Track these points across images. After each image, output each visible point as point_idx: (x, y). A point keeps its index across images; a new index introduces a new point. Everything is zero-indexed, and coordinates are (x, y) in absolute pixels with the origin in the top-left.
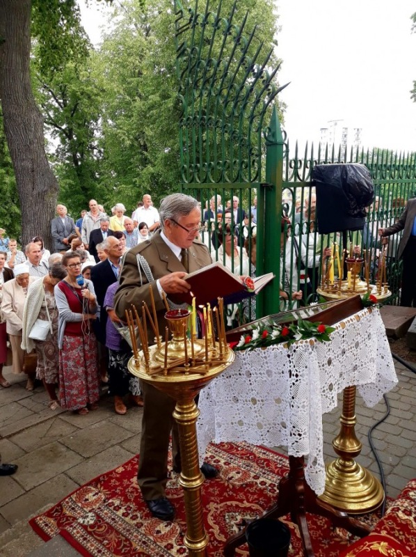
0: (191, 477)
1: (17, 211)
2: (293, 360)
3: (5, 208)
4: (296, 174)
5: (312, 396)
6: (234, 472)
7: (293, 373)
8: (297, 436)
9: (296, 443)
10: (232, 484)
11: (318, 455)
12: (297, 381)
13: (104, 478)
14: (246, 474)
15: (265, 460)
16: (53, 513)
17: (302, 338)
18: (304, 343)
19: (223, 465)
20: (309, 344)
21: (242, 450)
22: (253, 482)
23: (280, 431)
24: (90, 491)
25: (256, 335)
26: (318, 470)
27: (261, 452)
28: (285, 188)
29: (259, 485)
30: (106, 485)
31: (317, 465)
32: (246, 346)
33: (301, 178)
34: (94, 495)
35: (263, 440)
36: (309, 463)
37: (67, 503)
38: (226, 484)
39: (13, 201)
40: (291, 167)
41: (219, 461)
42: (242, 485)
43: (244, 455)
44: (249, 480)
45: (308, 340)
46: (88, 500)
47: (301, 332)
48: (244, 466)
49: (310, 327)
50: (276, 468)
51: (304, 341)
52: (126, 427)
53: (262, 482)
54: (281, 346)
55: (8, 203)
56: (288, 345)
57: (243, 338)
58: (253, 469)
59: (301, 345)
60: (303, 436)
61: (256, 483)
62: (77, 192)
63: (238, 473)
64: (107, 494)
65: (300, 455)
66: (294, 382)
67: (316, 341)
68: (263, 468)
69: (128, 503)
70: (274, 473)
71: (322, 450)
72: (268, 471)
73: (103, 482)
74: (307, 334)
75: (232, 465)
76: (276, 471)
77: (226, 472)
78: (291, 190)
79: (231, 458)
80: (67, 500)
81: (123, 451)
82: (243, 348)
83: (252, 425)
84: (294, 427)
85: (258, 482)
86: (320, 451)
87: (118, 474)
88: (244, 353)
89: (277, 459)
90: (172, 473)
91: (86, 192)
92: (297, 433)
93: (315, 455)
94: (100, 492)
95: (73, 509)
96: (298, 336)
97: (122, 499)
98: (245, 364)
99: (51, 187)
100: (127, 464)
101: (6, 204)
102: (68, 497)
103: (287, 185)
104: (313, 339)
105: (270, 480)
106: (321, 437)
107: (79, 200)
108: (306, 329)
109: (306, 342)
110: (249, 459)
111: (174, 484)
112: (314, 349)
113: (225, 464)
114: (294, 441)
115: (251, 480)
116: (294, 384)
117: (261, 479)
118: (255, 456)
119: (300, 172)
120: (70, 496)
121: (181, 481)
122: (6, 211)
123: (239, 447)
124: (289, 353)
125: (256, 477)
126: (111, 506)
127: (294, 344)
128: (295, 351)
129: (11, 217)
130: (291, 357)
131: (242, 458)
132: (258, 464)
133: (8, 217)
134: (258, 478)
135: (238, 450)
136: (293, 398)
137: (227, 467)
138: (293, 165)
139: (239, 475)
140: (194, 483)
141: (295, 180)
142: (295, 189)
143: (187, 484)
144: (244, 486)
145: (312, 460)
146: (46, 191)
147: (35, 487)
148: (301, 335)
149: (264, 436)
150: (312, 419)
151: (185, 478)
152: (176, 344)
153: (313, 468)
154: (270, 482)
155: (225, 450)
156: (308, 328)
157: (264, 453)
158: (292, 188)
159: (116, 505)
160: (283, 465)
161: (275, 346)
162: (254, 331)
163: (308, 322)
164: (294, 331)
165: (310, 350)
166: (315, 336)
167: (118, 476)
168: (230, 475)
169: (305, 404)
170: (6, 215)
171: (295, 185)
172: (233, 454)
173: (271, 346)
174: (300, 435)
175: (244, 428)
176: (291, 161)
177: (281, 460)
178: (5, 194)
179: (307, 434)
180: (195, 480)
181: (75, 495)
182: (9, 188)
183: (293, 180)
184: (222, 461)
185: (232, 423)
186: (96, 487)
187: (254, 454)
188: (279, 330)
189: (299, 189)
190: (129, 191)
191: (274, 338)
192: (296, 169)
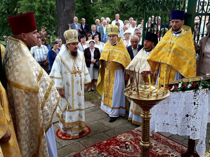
0: (146, 142)
1: (53, 18)
2: (197, 98)
3: (47, 17)
4: (203, 9)
5: (204, 114)
6: (159, 149)
7: (196, 103)
8: (195, 131)
9: (194, 134)
10: (158, 154)
11: (203, 140)
12: (197, 107)
13: (98, 144)
14: (164, 151)
15: (174, 146)
16: (76, 156)
17: (202, 88)
18: (203, 91)
19: (154, 145)
20: (205, 91)
21: (163, 140)
22: (167, 154)
23: (186, 129)
24: (92, 149)
25: (180, 86)
26: (202, 147)
27: (172, 142)
28: (196, 16)
29: (171, 156)
30: (99, 147)
31: (202, 144)
32: (175, 90)
33: (205, 11)
34: (93, 151)
35: (178, 132)
36: (199, 143)
37: (82, 153)
38: (155, 154)
39: (51, 13)
40: (201, 5)
41: (152, 144)
42: (162, 155)
43: (164, 142)
44: (165, 153)
45: (205, 89)
46: (91, 152)
47: (202, 85)
48: (164, 147)
49: (206, 84)
50: (179, 150)
51: (203, 90)
52: (106, 125)
53: (172, 155)
54: (192, 91)
55: (48, 14)
56: (195, 91)
57: (173, 87)
58: (168, 149)
59: (201, 91)
60: (197, 131)
61: (169, 155)
62: (81, 10)
63: (161, 150)
64: (99, 151)
65: (195, 139)
66: (196, 107)
67: (209, 90)
68: (173, 149)
69: (110, 156)
70: (178, 152)
71: (205, 138)
72: (175, 151)
73: (97, 146)
74: (204, 87)
75: (158, 146)
76: (179, 151)
77: (155, 149)
78: (199, 17)
79: (158, 143)
80: (82, 152)
81: (105, 135)
82: (173, 91)
83: (173, 125)
84: (194, 127)
85: (170, 155)
86: (204, 138)
87: (104, 143)
88: (174, 93)
89: (180, 146)
90: (130, 146)
91: (86, 10)
92: (195, 129)
93: (202, 140)
94: (96, 150)
95: (85, 155)
96: (200, 88)
97: (108, 153)
98: (173, 98)
99: (72, 8)
100: (108, 140)
101: (47, 14)
102: (82, 151)
103: (198, 14)
104: (208, 89)
105: (176, 154)
106: (206, 132)
107: (82, 14)
108: (204, 84)
109: (204, 90)
110: (166, 145)
111: (131, 150)
112: (208, 94)
113: (155, 145)
114: (193, 133)
115: (167, 153)
116: (196, 108)
117: (172, 154)
118: (169, 144)
119: (205, 7)
120: (83, 150)
121: (141, 143)
122: (47, 18)
123: (161, 139)
124: (195, 95)
125: (169, 152)
126: (103, 156)
127: (198, 91)
128: (198, 94)
129: (49, 21)
130: (196, 96)
131: (163, 144)
132: (170, 147)
133: (48, 21)
134: (170, 153)
135: (161, 140)
136: (195, 114)
137: (156, 146)
138: (202, 4)
139: (161, 151)
140: (146, 145)
141: (202, 12)
142: (201, 17)
143: (144, 144)
144: (163, 155)
145: (201, 142)
146: (70, 10)
147: (66, 146)
148: (202, 87)
149: (178, 131)
150: (203, 124)
151: (143, 142)
152: (144, 85)
153: (200, 145)
154: (176, 155)
155: (155, 139)
156: (205, 84)
157: (174, 143)
158: (200, 16)
159: (105, 155)
160: (182, 149)
161: (189, 91)
162: (179, 84)
163: (206, 82)
164: (199, 85)
165: (206, 94)
166: (209, 88)
167: (104, 144)
168: (157, 150)
169: (200, 117)
170: (47, 20)
171: (202, 14)
172: (159, 142)
173: (187, 91)
174: (196, 130)
175: (169, 126)
176: (201, 2)
177: (181, 147)
178: (47, 10)
179: (199, 130)
180: (147, 144)
181: (85, 150)
182: (49, 7)
183: (201, 12)
184: (153, 144)
185: (164, 124)
186: (94, 147)
187: (168, 143)
188: (191, 84)
189: (204, 17)
190: (108, 11)
191: (189, 88)
192: (203, 6)
